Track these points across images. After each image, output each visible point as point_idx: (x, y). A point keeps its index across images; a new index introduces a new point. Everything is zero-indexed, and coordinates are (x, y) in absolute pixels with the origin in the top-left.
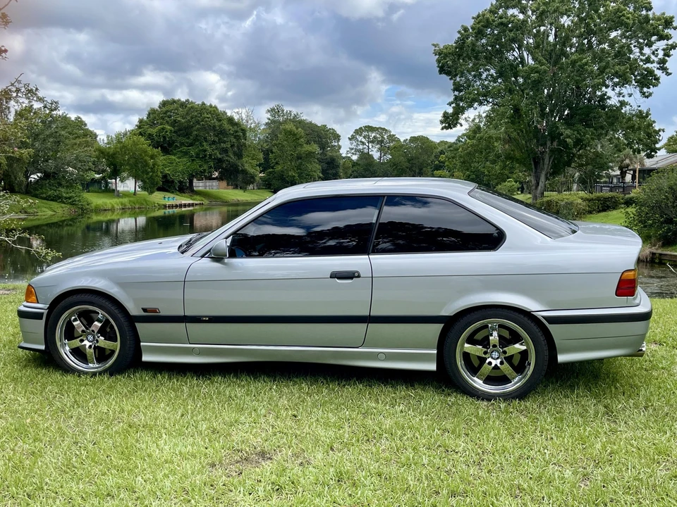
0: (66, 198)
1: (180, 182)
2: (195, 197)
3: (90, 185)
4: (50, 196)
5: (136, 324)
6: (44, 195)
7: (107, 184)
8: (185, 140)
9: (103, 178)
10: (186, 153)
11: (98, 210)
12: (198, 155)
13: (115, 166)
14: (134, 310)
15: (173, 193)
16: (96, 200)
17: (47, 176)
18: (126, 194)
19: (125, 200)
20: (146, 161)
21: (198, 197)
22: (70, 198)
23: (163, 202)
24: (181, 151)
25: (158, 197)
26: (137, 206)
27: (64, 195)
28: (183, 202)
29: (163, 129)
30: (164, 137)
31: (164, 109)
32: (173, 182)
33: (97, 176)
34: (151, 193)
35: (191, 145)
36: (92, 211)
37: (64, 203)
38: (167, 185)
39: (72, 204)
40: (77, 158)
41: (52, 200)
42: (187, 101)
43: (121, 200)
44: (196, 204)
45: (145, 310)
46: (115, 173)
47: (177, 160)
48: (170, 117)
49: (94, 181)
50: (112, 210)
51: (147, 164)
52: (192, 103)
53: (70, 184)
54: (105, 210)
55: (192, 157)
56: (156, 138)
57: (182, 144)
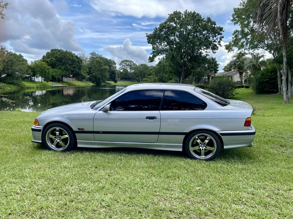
0: (16, 83)
1: (58, 78)
2: (64, 84)
3: (25, 79)
4: (9, 83)
5: (76, 134)
6: (7, 82)
7: (31, 78)
8: (60, 63)
9: (30, 76)
10: (60, 68)
11: (28, 88)
12: (65, 69)
13: (34, 72)
14: (75, 129)
15: (55, 82)
16: (27, 84)
17: (8, 75)
18: (38, 83)
19: (38, 85)
20: (45, 71)
21: (65, 84)
22: (17, 83)
23: (52, 85)
24: (59, 67)
25: (50, 84)
26: (42, 87)
27: (15, 82)
28: (59, 85)
29: (52, 59)
30: (52, 62)
31: (52, 52)
32: (55, 78)
33: (28, 76)
34: (48, 82)
35: (62, 65)
36: (25, 88)
37: (15, 85)
38: (53, 79)
39: (18, 85)
40: (20, 69)
41: (10, 84)
42: (61, 49)
43: (36, 84)
44: (64, 86)
45: (79, 129)
46: (34, 75)
47: (57, 71)
48: (54, 55)
49: (26, 77)
50: (33, 88)
51: (46, 72)
52: (63, 50)
53: (17, 78)
54: (31, 88)
55: (62, 69)
56: (49, 63)
57: (59, 65)
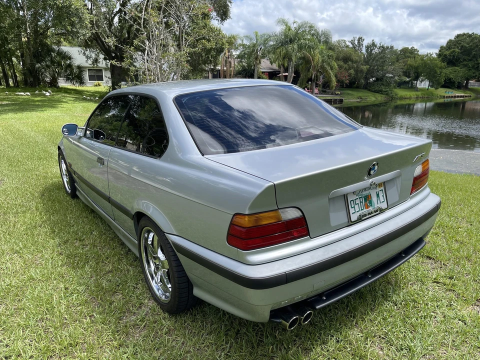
0: (384, 91)
1: (459, 83)
2: (467, 92)
3: (401, 85)
4: (376, 90)
6: (373, 90)
7: (412, 83)
8: (466, 57)
9: (410, 81)
10: (465, 66)
11: (401, 98)
12: (473, 67)
13: (418, 73)
15: (453, 89)
16: (401, 92)
17: (378, 79)
18: (422, 90)
19: (419, 93)
20: (436, 71)
21: (468, 92)
22: (386, 92)
23: (443, 94)
24: (463, 65)
25: (442, 92)
26: (426, 96)
27: (384, 90)
28: (457, 95)
29: (454, 51)
30: (454, 56)
31: (457, 39)
32: (454, 82)
33: (408, 79)
34: (437, 88)
35: (470, 60)
36: (397, 99)
37: (383, 94)
38: (449, 84)
39: (387, 95)
40: (393, 70)
41: (377, 92)
42: (473, 33)
43: (417, 93)
44: (466, 96)
46: (416, 79)
47: (460, 70)
48: (460, 44)
49: (405, 82)
50: (410, 98)
52: (476, 34)
53: (388, 84)
54: (406, 98)
55: (469, 67)
56: (448, 57)
57: (465, 60)
